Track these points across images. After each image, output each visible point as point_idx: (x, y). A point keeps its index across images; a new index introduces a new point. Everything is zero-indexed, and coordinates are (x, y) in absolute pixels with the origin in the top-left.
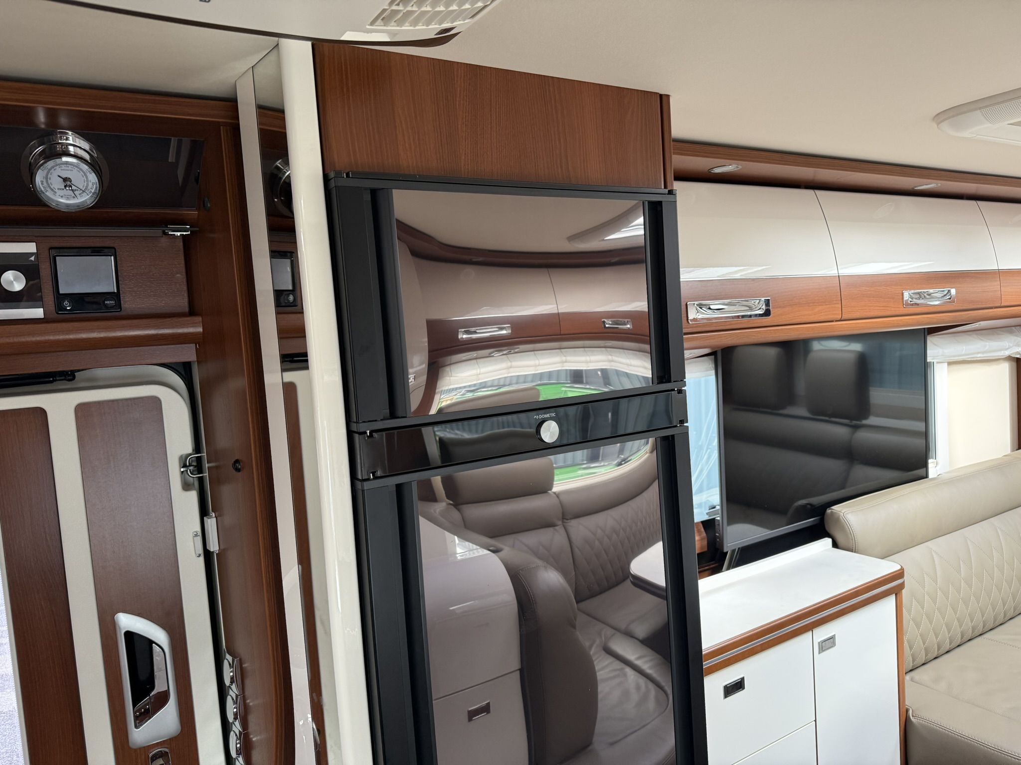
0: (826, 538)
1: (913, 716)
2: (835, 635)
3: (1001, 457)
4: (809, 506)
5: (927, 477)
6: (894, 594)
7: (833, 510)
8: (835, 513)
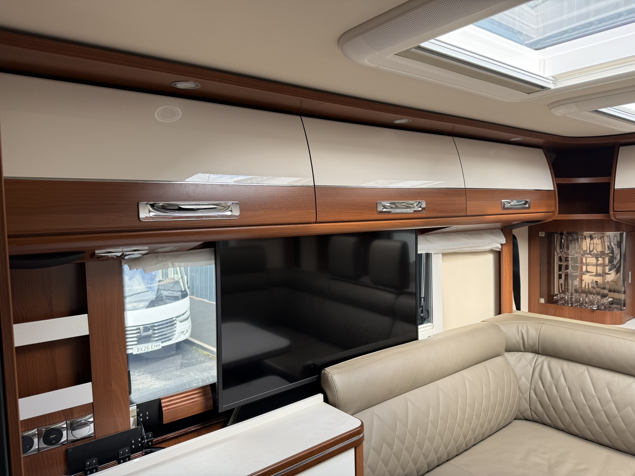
0: (320, 394)
3: (480, 322)
4: (312, 366)
5: (416, 338)
6: (354, 448)
7: (325, 371)
8: (326, 374)
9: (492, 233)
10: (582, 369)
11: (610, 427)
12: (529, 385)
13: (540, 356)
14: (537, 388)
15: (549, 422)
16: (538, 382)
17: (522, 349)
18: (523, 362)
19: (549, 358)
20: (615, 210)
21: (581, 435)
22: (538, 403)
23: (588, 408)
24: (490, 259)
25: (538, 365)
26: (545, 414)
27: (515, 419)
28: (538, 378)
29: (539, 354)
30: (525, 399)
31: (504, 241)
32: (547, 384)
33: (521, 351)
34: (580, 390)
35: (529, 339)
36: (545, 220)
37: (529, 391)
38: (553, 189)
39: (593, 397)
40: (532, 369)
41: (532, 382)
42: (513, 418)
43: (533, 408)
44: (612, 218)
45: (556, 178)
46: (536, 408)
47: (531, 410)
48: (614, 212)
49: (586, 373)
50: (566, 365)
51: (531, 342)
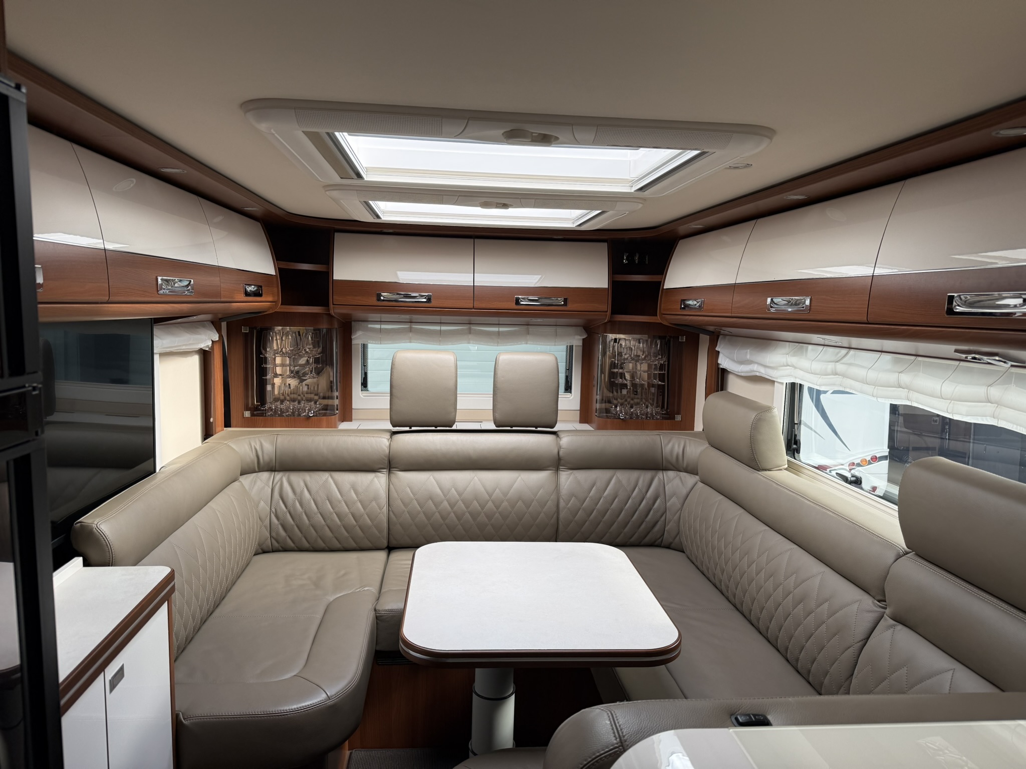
0: (76, 558)
1: (184, 719)
2: (123, 665)
6: (167, 601)
9: (204, 326)
10: (325, 476)
11: (358, 528)
12: (269, 509)
13: (276, 473)
14: (278, 511)
15: (292, 544)
16: (279, 502)
17: (257, 470)
18: (259, 484)
19: (287, 474)
20: (334, 303)
21: (327, 548)
22: (280, 527)
23: (335, 515)
24: (195, 361)
25: (277, 483)
26: (288, 538)
27: (254, 555)
28: (279, 498)
29: (275, 471)
30: (265, 527)
31: (216, 337)
32: (290, 503)
33: (255, 472)
34: (326, 498)
35: (265, 455)
36: (266, 311)
37: (269, 516)
38: (275, 274)
39: (340, 502)
40: (270, 490)
41: (272, 505)
42: (253, 554)
43: (274, 534)
44: (332, 312)
45: (278, 261)
46: (278, 534)
47: (272, 539)
48: (334, 306)
49: (330, 479)
50: (308, 477)
51: (266, 458)
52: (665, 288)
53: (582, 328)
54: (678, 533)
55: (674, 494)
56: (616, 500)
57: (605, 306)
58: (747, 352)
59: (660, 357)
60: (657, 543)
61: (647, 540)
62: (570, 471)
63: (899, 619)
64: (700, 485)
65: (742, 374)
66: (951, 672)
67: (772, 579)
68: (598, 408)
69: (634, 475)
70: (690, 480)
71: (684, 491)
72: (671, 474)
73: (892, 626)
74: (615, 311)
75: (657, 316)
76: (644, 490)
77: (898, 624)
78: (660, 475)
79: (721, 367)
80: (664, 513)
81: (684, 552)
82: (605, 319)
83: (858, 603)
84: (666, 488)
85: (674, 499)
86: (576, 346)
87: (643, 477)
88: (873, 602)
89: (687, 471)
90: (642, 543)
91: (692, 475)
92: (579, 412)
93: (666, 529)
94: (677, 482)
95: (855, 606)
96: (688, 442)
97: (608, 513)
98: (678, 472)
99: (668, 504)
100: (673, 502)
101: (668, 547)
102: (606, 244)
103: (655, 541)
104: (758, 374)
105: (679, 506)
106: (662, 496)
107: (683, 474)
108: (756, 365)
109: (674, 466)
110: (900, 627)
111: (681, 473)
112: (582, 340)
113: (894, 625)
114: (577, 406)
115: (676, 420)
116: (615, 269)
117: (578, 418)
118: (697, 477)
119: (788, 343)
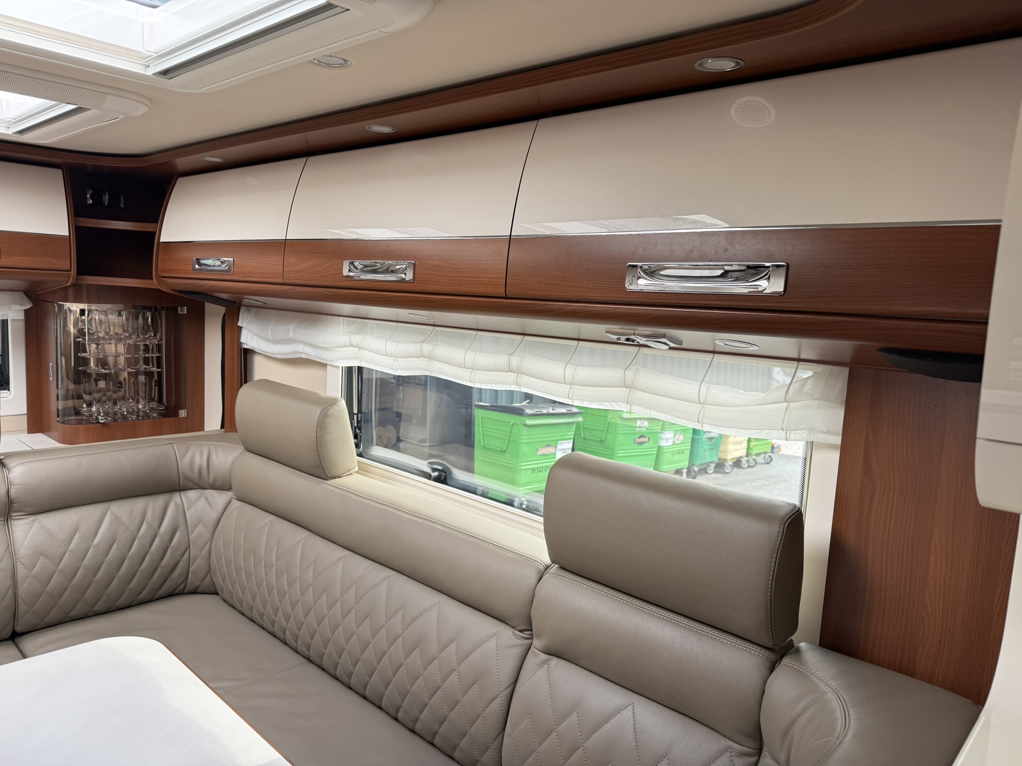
52: (162, 240)
53: (22, 294)
54: (209, 571)
55: (199, 521)
56: (114, 546)
57: (67, 262)
58: (289, 329)
59: (153, 334)
60: (177, 591)
61: (162, 591)
62: (32, 518)
63: (552, 652)
64: (236, 504)
65: (279, 357)
66: (630, 708)
67: (368, 620)
68: (60, 408)
69: (139, 504)
70: (220, 498)
71: (214, 515)
72: (192, 494)
73: (545, 662)
74: (81, 271)
75: (152, 279)
76: (155, 524)
77: (552, 657)
78: (176, 498)
79: (245, 346)
80: (187, 550)
81: (217, 594)
82: (67, 282)
83: (495, 637)
84: (188, 514)
85: (200, 528)
86: (13, 320)
87: (152, 505)
88: (514, 634)
89: (214, 487)
90: (156, 596)
91: (222, 492)
92: (26, 416)
93: (191, 570)
94: (202, 503)
95: (492, 643)
96: (212, 448)
97: (102, 569)
98: (202, 491)
99: (191, 537)
100: (200, 533)
101: (194, 592)
102: (59, 172)
103: (176, 589)
104: (304, 356)
105: (208, 536)
106: (182, 527)
107: (209, 493)
108: (301, 346)
109: (195, 484)
110: (555, 661)
111: (206, 491)
112: (23, 311)
113: (547, 660)
114: (23, 408)
115: (180, 416)
116: (77, 209)
117: (26, 427)
118: (230, 494)
119: (342, 318)
